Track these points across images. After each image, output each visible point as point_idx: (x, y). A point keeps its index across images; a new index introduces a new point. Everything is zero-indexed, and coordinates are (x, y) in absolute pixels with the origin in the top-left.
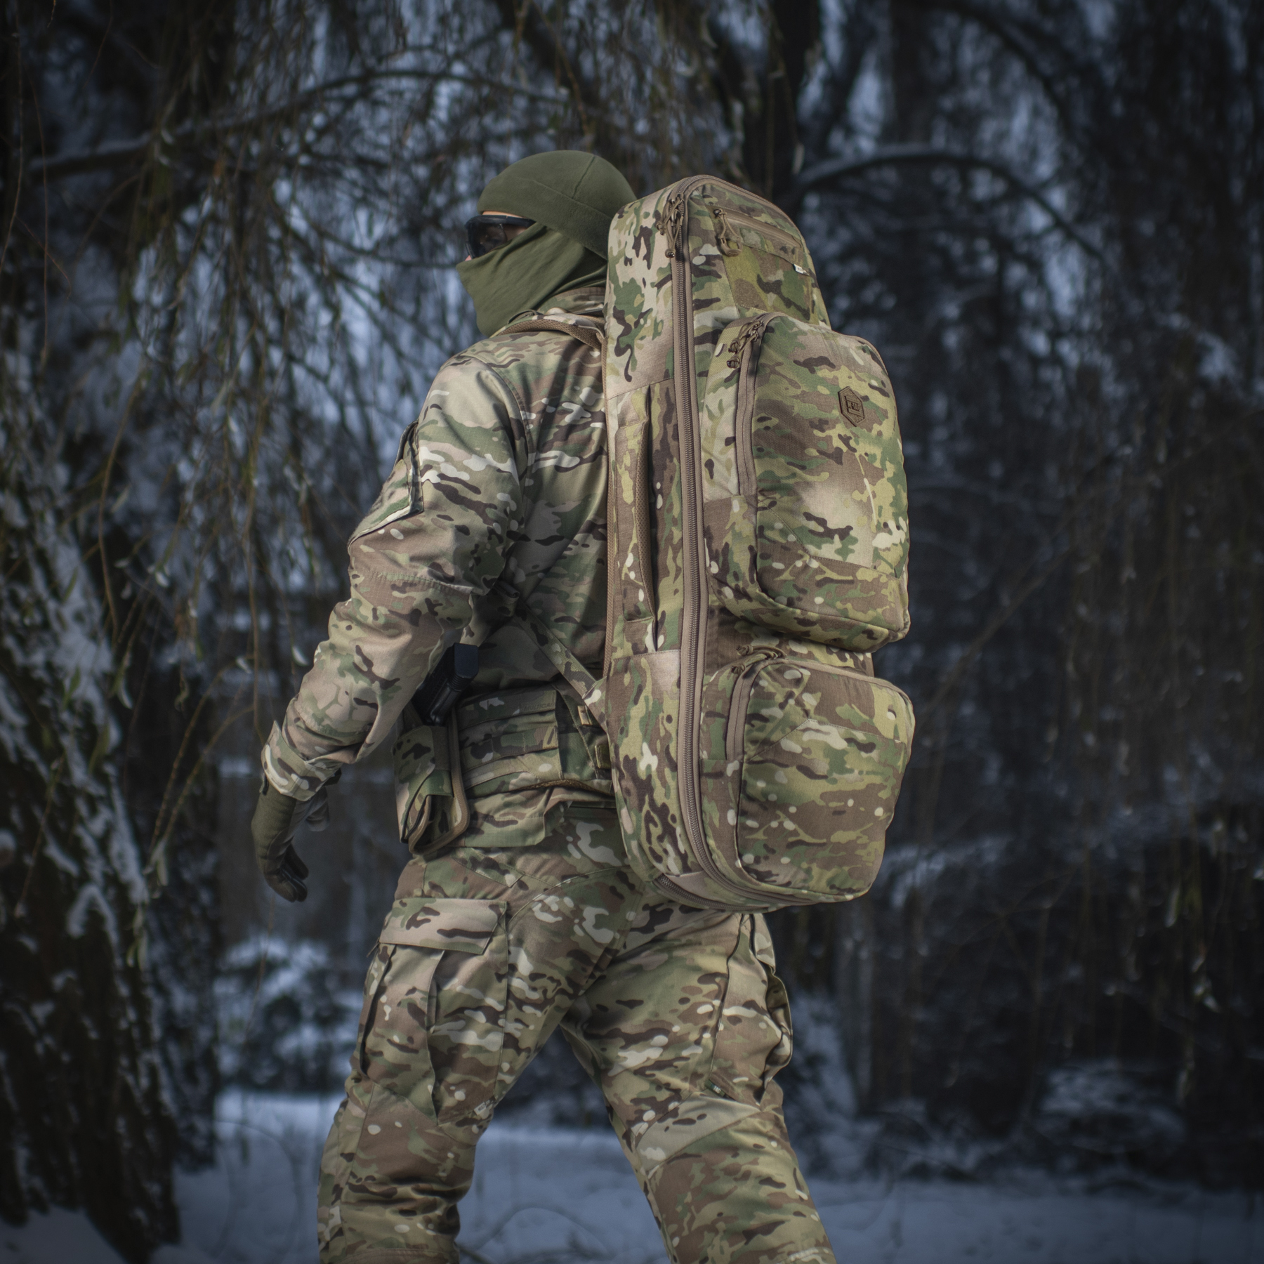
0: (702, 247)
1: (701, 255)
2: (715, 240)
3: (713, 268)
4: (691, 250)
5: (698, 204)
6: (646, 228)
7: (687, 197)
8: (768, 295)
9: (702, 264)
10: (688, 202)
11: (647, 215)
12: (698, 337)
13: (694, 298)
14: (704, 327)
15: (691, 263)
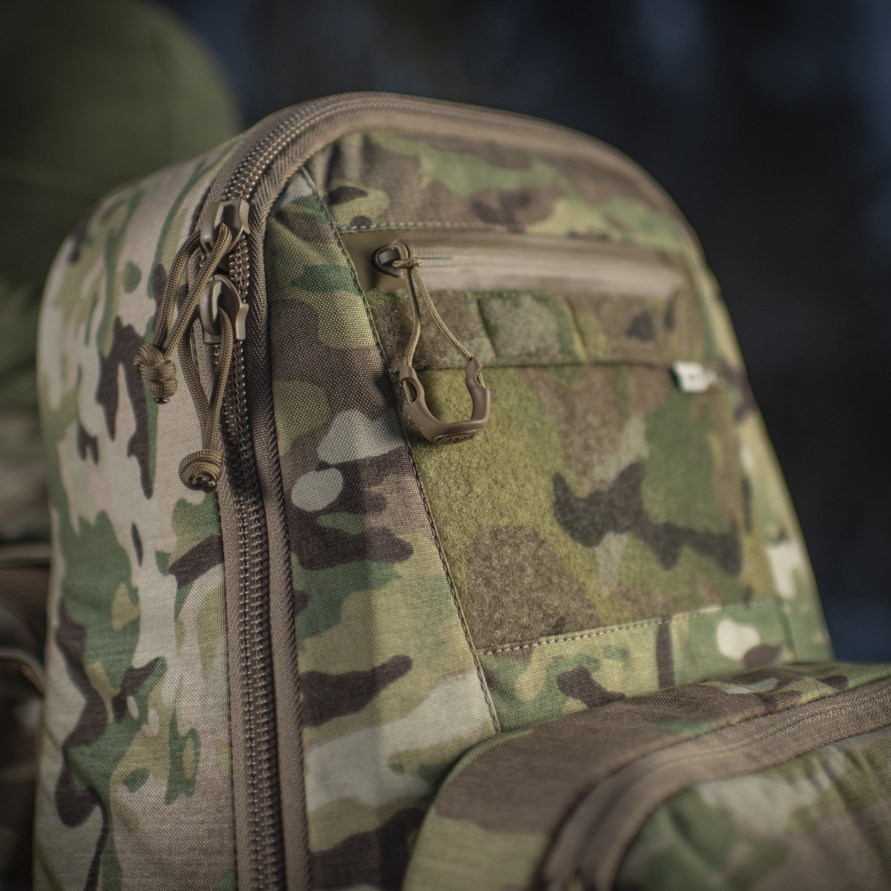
0: (326, 426)
1: (323, 466)
2: (376, 397)
3: (375, 521)
4: (283, 445)
5: (306, 239)
6: (130, 328)
7: (265, 210)
8: (599, 550)
9: (330, 509)
10: (269, 235)
11: (133, 277)
12: (324, 855)
13: (304, 667)
14: (349, 805)
15: (285, 502)
